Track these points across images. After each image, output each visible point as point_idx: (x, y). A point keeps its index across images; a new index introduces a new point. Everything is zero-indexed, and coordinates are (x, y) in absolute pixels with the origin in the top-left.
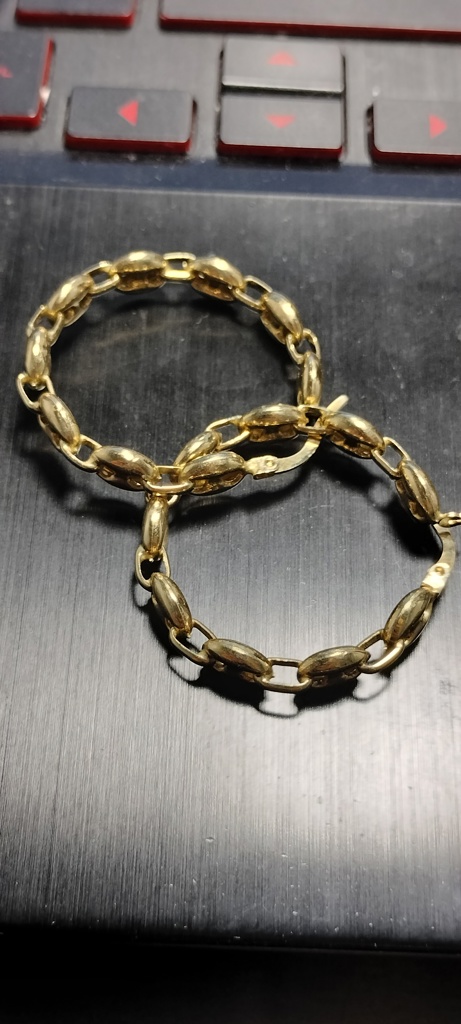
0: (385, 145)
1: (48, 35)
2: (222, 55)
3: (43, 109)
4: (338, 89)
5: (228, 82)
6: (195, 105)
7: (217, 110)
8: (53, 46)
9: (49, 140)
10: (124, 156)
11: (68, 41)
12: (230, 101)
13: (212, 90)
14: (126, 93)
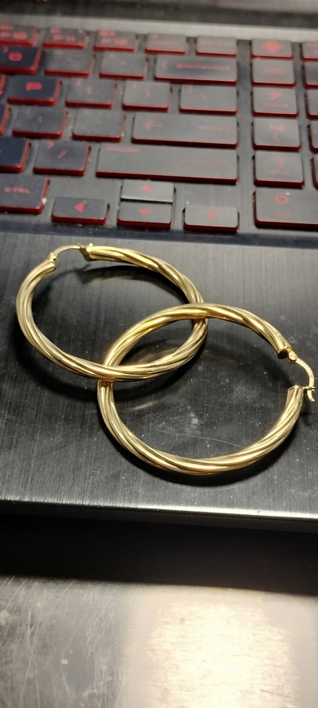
0: (189, 223)
1: (46, 178)
2: (122, 188)
3: (43, 207)
4: (171, 201)
5: (123, 197)
6: (109, 206)
7: (118, 208)
8: (49, 182)
9: (45, 218)
10: (77, 225)
11: (55, 180)
12: (124, 204)
13: (118, 200)
14: (79, 200)
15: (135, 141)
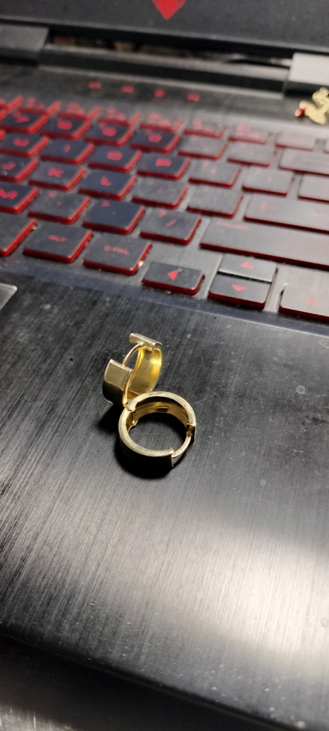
0: (285, 306)
1: (149, 243)
2: (223, 261)
3: (137, 269)
4: (270, 281)
5: (221, 270)
7: (213, 280)
8: (150, 247)
9: (137, 281)
10: (165, 291)
11: (158, 246)
12: (220, 277)
13: (215, 272)
15: (247, 219)
